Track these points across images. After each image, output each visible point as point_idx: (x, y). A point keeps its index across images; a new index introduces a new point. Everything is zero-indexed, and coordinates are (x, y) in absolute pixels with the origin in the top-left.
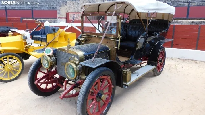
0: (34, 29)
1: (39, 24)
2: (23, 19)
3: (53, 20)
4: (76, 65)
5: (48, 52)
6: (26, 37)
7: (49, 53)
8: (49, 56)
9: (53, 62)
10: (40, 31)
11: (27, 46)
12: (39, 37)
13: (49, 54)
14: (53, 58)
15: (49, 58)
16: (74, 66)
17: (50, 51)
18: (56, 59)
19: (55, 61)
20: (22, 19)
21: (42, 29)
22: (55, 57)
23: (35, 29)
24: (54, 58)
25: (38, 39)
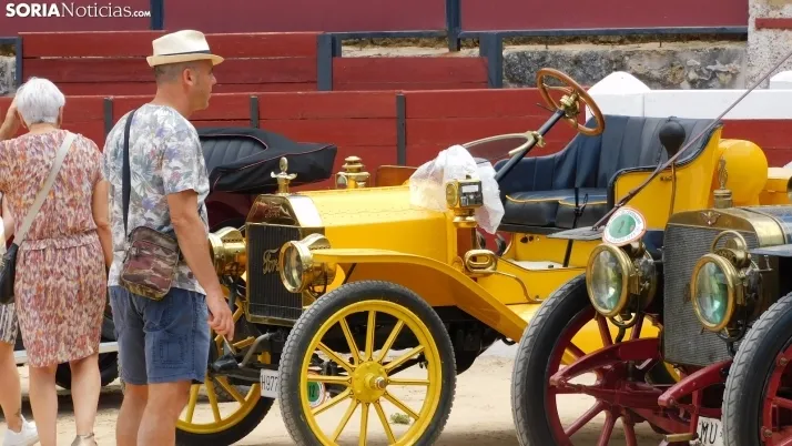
0: (529, 136)
1: (565, 100)
2: (349, 52)
3: (691, 54)
4: (739, 265)
5: (624, 229)
6: (476, 188)
7: (629, 232)
8: (627, 248)
9: (643, 279)
10: (562, 159)
11: (474, 258)
12: (556, 204)
13: (625, 240)
14: (646, 262)
15: (625, 260)
16: (729, 270)
17: (632, 223)
18: (659, 268)
19: (653, 277)
20: (335, 51)
21: (585, 136)
22: (656, 257)
23: (536, 140)
24: (651, 260)
25: (547, 221)
